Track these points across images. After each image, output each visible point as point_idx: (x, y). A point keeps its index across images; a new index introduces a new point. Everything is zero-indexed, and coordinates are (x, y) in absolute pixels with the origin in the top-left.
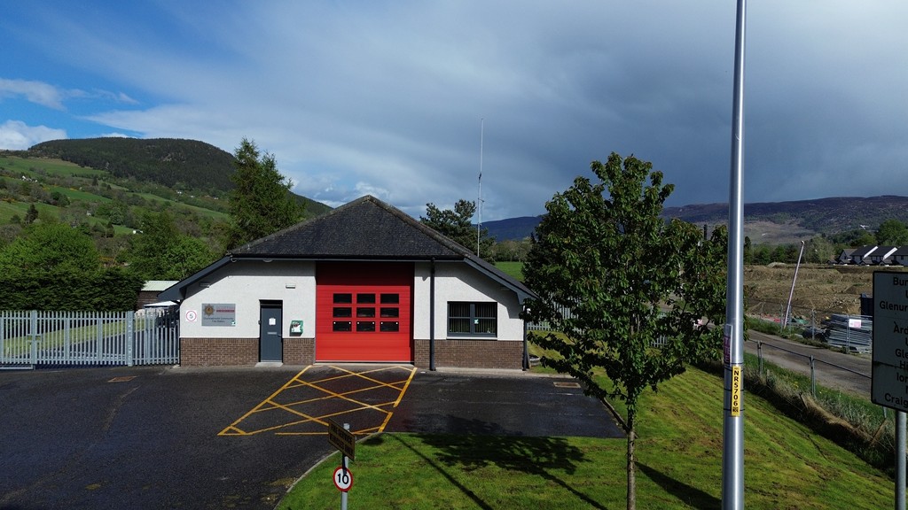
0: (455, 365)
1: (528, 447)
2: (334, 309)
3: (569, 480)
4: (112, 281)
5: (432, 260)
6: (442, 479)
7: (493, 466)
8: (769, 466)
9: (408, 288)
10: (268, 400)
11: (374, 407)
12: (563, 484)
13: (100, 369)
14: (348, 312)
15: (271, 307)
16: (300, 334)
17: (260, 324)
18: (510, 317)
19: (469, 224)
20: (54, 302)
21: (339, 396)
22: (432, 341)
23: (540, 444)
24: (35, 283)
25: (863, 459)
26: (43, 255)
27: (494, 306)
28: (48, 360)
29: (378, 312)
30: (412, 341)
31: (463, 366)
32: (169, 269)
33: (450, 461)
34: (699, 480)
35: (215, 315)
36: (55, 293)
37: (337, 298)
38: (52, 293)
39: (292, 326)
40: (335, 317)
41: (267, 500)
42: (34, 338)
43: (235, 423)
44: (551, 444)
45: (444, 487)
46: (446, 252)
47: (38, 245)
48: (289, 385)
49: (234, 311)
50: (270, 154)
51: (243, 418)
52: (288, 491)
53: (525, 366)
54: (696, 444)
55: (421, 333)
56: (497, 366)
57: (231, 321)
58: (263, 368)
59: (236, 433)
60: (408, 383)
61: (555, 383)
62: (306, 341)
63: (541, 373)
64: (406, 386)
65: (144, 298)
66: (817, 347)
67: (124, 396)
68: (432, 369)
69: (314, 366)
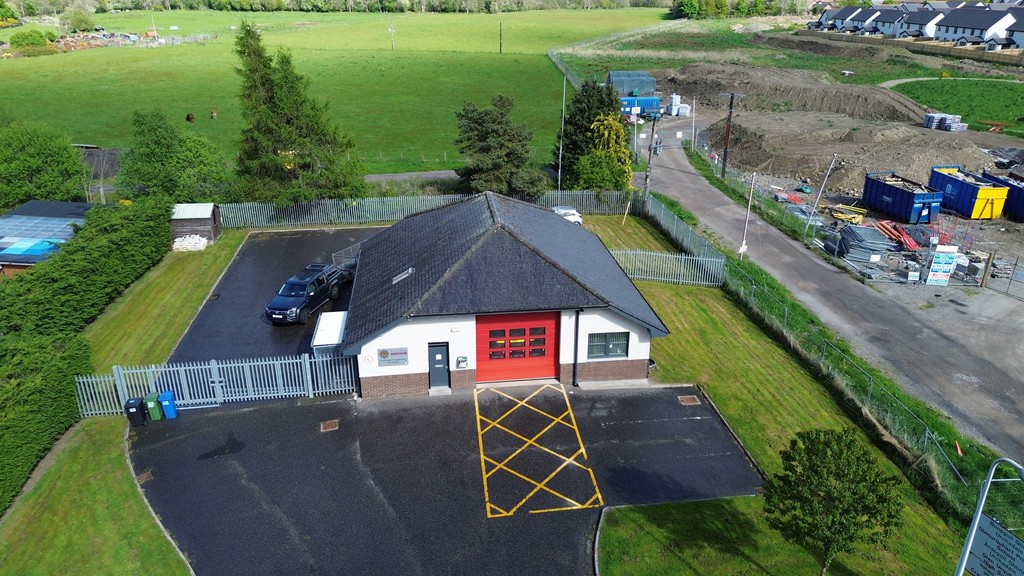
1: (717, 519)
2: (490, 342)
3: (761, 560)
5: (582, 309)
7: (709, 551)
10: (483, 455)
11: (571, 460)
12: (759, 566)
16: (464, 367)
17: (429, 361)
18: (640, 341)
21: (532, 442)
23: (720, 512)
28: (234, 398)
30: (558, 365)
31: (600, 380)
35: (390, 357)
37: (492, 334)
39: (458, 362)
42: (217, 382)
43: (487, 499)
46: (592, 300)
48: (482, 429)
49: (406, 353)
50: (284, 48)
51: (486, 488)
53: (648, 375)
55: (566, 358)
56: (627, 378)
57: (404, 361)
58: (438, 397)
59: (500, 513)
60: (572, 415)
61: (679, 397)
62: (470, 371)
63: (662, 382)
64: (574, 421)
65: (177, 226)
66: (839, 270)
67: (358, 457)
68: (575, 384)
69: (478, 390)
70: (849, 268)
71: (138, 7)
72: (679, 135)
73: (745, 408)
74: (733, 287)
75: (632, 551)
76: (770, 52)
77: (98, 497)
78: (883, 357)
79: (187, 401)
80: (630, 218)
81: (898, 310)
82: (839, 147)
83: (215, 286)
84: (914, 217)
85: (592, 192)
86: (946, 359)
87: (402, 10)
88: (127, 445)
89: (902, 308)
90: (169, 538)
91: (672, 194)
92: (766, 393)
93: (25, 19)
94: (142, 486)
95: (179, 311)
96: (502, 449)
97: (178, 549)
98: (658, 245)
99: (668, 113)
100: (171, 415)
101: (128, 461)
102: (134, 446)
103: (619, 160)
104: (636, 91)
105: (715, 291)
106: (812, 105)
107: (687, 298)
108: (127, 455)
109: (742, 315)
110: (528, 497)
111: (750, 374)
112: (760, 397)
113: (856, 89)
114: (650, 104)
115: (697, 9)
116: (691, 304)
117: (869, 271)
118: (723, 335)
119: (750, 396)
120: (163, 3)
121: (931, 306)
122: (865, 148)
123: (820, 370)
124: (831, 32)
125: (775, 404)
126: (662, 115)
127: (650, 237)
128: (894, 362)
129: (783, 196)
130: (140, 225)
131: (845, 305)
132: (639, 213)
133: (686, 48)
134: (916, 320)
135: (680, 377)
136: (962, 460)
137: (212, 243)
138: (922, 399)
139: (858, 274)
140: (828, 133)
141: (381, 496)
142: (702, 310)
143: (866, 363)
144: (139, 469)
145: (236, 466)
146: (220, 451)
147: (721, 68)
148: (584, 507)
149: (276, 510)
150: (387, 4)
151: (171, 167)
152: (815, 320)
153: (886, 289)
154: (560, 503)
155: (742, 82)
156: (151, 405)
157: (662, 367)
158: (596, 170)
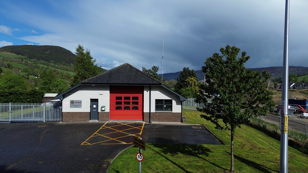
0: (158, 121)
1: (190, 148)
2: (116, 102)
3: (207, 158)
4: (34, 93)
5: (150, 85)
6: (164, 158)
7: (180, 154)
8: (272, 153)
9: (142, 95)
10: (96, 133)
11: (133, 135)
12: (205, 160)
13: (34, 123)
14: (121, 103)
15: (94, 101)
16: (104, 110)
17: (90, 107)
18: (177, 105)
19: (157, 74)
20: (14, 100)
21: (120, 131)
22: (150, 113)
23: (194, 147)
24: (7, 94)
25: (300, 151)
26: (8, 84)
27: (171, 101)
28: (15, 120)
29: (131, 103)
30: (143, 113)
31: (160, 121)
32: (53, 89)
33: (165, 152)
34: (251, 158)
35: (75, 104)
36: (14, 97)
37: (117, 98)
38: (13, 97)
39: (102, 108)
40: (116, 105)
41: (104, 166)
42: (10, 112)
43: (86, 141)
44: (198, 147)
45: (165, 161)
46: (155, 82)
47: (6, 81)
48: (102, 128)
49: (81, 103)
50: (88, 50)
51: (88, 139)
52: (111, 163)
53: (182, 121)
54: (246, 146)
55: (146, 110)
56: (173, 122)
57: (80, 106)
58: (92, 122)
59: (87, 144)
61: (193, 127)
62: (107, 112)
63: (188, 124)
64: (142, 128)
65: (44, 99)
67: (45, 132)
68: (150, 122)
69: (109, 121)
96: (105, 132)
103: (196, 91)
135: (195, 123)
148: (128, 144)
157: (189, 121)
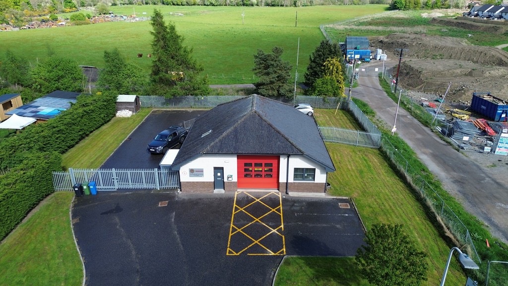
0: (296, 192)
2: (245, 169)
10: (232, 225)
11: (275, 231)
13: (146, 191)
15: (219, 170)
16: (231, 180)
17: (214, 176)
18: (321, 173)
21: (258, 220)
27: (314, 170)
28: (123, 187)
30: (278, 182)
31: (300, 192)
35: (195, 173)
37: (246, 165)
39: (228, 178)
40: (245, 172)
42: (115, 179)
46: (295, 151)
48: (235, 211)
49: (203, 171)
51: (229, 240)
53: (325, 190)
55: (282, 179)
56: (314, 192)
57: (202, 175)
58: (217, 194)
59: (233, 253)
60: (281, 208)
61: (339, 204)
62: (234, 182)
63: (332, 195)
64: (281, 211)
65: (119, 105)
66: (447, 144)
67: (173, 220)
68: (287, 193)
69: (238, 192)
70: (452, 143)
71: (131, 3)
72: (377, 70)
73: (373, 212)
74: (384, 149)
75: (293, 279)
76: (439, 28)
77: (53, 228)
78: (459, 191)
79: (101, 187)
80: (340, 111)
81: (475, 167)
82: (464, 79)
83: (130, 134)
84: (497, 118)
85: (321, 97)
86: (495, 195)
87: (252, 5)
88: (72, 205)
89: (478, 166)
90: (78, 250)
91: (366, 100)
92: (387, 205)
93: (80, 8)
94: (73, 225)
95: (111, 145)
96: (242, 222)
97: (80, 256)
98: (351, 125)
99: (375, 58)
100: (94, 193)
101: (70, 213)
102: (75, 206)
103: (338, 81)
104: (358, 46)
105: (375, 151)
106: (455, 56)
107: (358, 153)
108: (71, 210)
109: (386, 164)
110: (248, 247)
111: (381, 195)
112: (383, 207)
113: (481, 48)
114: (365, 53)
115: (404, 5)
116: (359, 157)
117: (463, 145)
118: (372, 174)
119: (377, 206)
120: (142, 1)
121: (494, 165)
122: (478, 80)
123: (420, 195)
124: (475, 18)
125: (390, 211)
126: (371, 59)
127: (348, 121)
128: (464, 194)
129: (425, 103)
130: (100, 103)
131: (445, 162)
132: (345, 109)
133: (394, 25)
134: (484, 173)
135: (342, 193)
136: (488, 249)
137: (134, 114)
138: (475, 215)
139: (457, 147)
140: (458, 71)
141: (179, 239)
142: (365, 160)
143: (448, 194)
144: (74, 216)
145: (117, 219)
146: (111, 212)
147: (408, 35)
148: (276, 254)
149: (129, 242)
150: (246, 2)
151: (120, 77)
152: (426, 170)
153: (471, 155)
154: (264, 251)
155: (417, 43)
156: (85, 187)
157: (335, 188)
158: (324, 86)
